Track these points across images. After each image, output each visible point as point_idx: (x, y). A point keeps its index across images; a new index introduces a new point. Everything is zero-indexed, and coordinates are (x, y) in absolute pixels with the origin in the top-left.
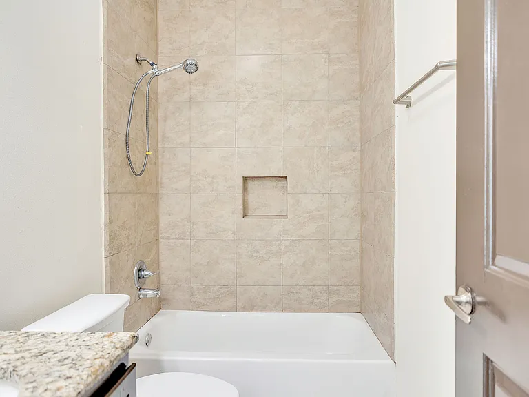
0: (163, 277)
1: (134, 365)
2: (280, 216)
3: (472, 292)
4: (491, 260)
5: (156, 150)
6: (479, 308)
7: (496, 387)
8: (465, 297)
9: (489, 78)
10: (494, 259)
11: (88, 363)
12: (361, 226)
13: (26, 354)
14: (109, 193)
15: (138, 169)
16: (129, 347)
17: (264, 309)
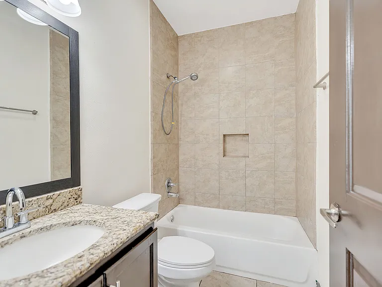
0: (180, 187)
1: (157, 229)
2: (245, 157)
3: (339, 207)
4: (351, 188)
5: (177, 122)
6: (344, 218)
7: (354, 270)
8: (334, 211)
9: (349, 69)
10: (353, 186)
11: (134, 225)
12: (296, 164)
13: (110, 217)
14: (153, 144)
15: (167, 131)
16: (154, 219)
17: (235, 209)
